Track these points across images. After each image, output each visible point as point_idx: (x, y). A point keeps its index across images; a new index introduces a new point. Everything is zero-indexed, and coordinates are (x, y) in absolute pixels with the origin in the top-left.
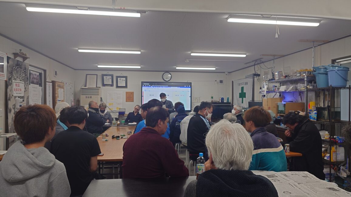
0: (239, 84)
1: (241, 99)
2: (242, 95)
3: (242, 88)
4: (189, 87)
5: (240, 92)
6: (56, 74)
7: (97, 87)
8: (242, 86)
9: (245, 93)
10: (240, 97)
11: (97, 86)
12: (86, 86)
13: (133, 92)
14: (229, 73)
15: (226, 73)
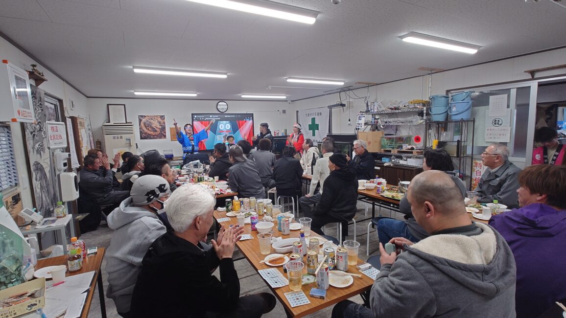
0: (309, 114)
1: (312, 131)
2: (314, 127)
3: (313, 120)
5: (311, 123)
6: (73, 107)
7: (126, 123)
8: (313, 117)
9: (318, 125)
10: (310, 130)
11: (127, 121)
12: (109, 122)
14: (292, 101)
15: (290, 102)
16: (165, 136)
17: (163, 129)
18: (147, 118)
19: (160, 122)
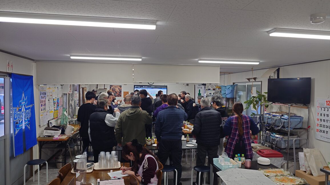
3: (200, 90)
4: (165, 89)
8: (199, 89)
9: (201, 94)
11: (105, 88)
12: (97, 88)
13: (128, 92)
16: (121, 96)
17: (121, 92)
18: (113, 87)
19: (119, 89)
